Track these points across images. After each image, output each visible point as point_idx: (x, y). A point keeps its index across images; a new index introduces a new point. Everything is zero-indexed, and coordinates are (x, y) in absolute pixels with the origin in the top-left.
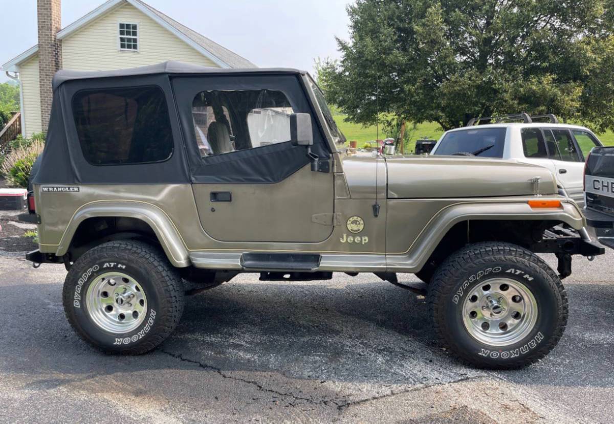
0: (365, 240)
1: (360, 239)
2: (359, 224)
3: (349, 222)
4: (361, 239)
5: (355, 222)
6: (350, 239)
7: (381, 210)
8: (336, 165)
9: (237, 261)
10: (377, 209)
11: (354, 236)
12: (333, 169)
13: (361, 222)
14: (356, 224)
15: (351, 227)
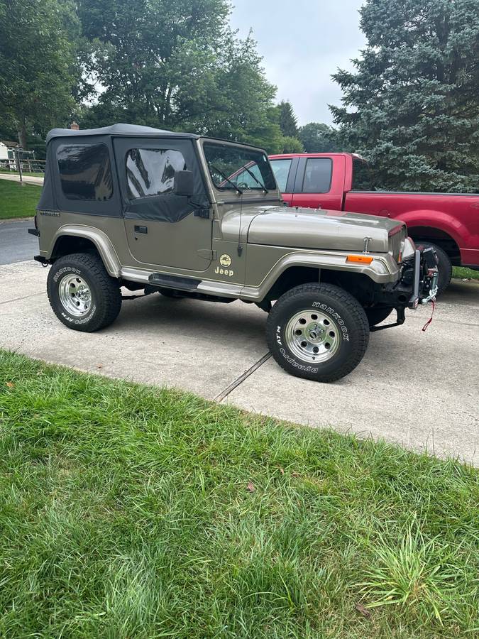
2: (228, 261)
3: (221, 259)
4: (229, 272)
5: (225, 259)
6: (222, 271)
7: (243, 251)
8: (214, 213)
9: (147, 278)
10: (240, 251)
11: (224, 269)
12: (211, 216)
13: (230, 259)
14: (225, 261)
15: (222, 262)
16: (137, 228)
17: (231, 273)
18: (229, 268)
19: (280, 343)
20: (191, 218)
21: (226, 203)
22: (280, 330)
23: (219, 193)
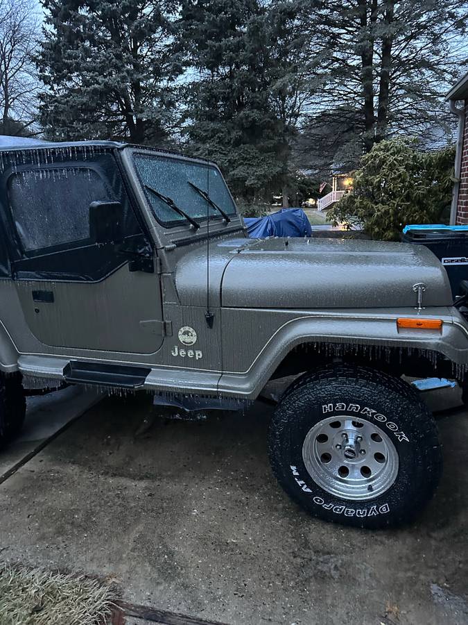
0: (199, 355)
1: (193, 354)
2: (192, 335)
3: (180, 333)
4: (195, 353)
5: (186, 333)
6: (182, 353)
7: (216, 321)
8: (161, 264)
9: (58, 371)
10: (210, 321)
11: (187, 349)
12: (157, 269)
13: (194, 333)
14: (188, 335)
15: (182, 338)
16: (37, 295)
17: (199, 354)
18: (194, 347)
19: (309, 490)
20: (124, 274)
21: (178, 246)
22: (297, 471)
23: (166, 232)
